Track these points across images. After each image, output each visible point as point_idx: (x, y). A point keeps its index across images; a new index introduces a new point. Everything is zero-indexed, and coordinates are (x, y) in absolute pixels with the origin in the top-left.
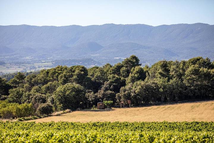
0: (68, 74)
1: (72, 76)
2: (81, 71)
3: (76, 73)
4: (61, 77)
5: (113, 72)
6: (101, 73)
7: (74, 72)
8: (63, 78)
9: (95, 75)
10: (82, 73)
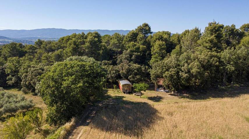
0: (79, 40)
1: (84, 43)
2: (95, 37)
3: (88, 39)
4: (70, 44)
5: (129, 39)
6: (118, 40)
7: (86, 38)
8: (73, 45)
9: (112, 43)
10: (96, 39)
